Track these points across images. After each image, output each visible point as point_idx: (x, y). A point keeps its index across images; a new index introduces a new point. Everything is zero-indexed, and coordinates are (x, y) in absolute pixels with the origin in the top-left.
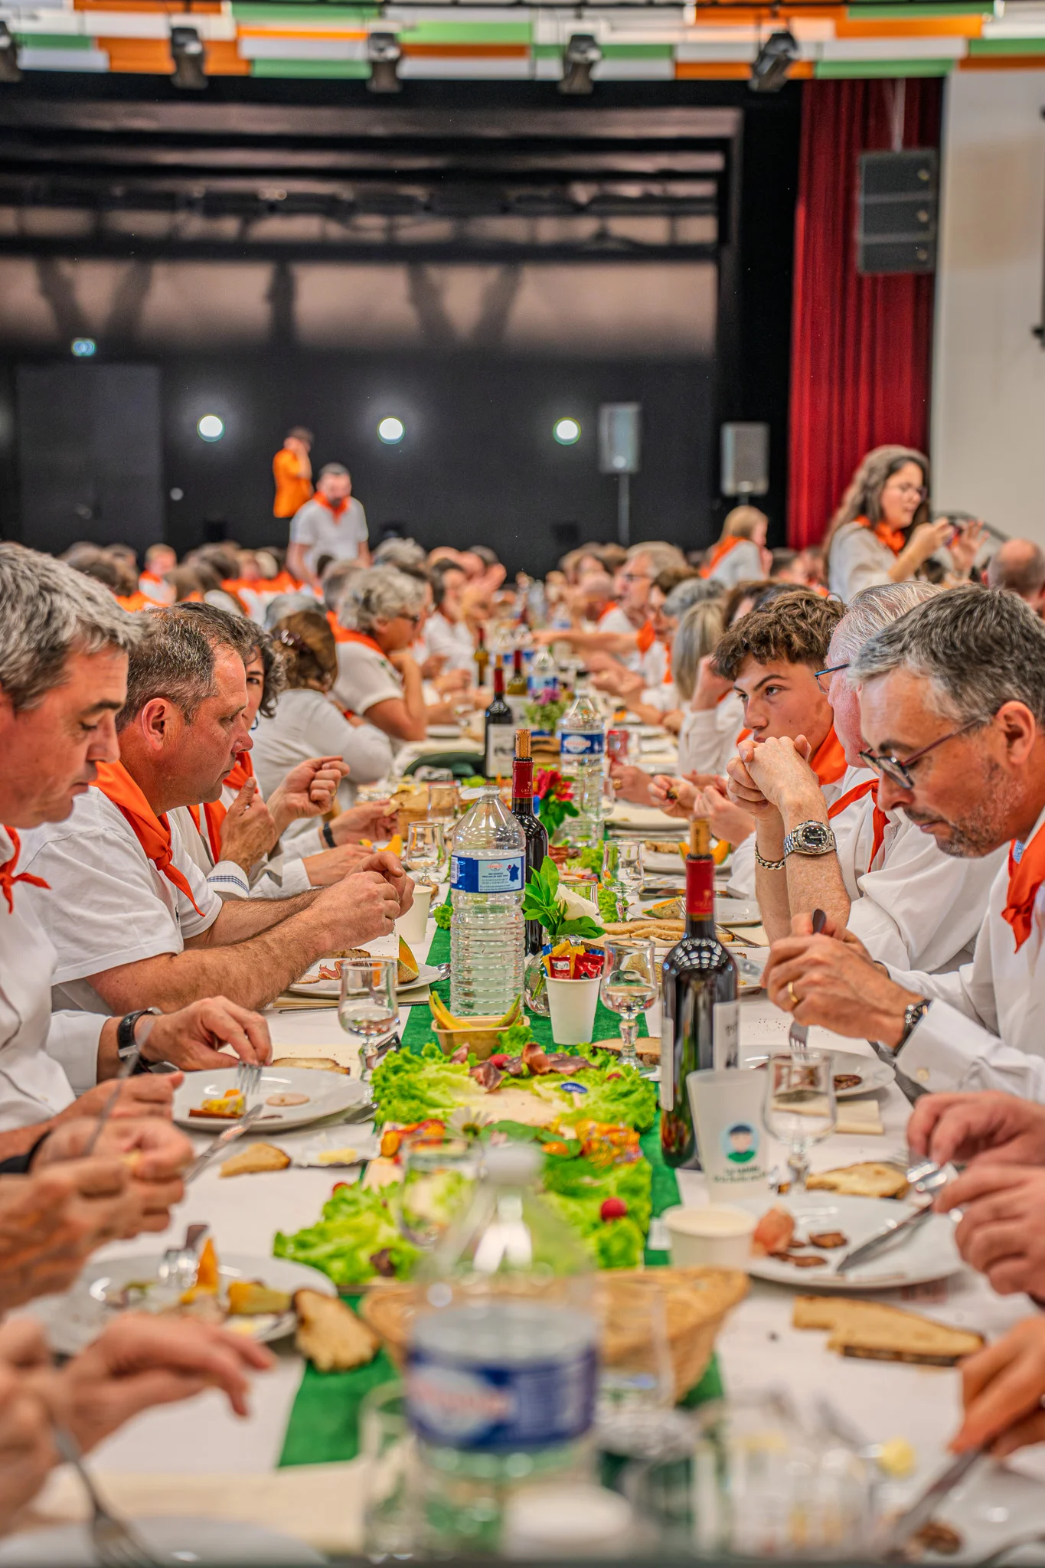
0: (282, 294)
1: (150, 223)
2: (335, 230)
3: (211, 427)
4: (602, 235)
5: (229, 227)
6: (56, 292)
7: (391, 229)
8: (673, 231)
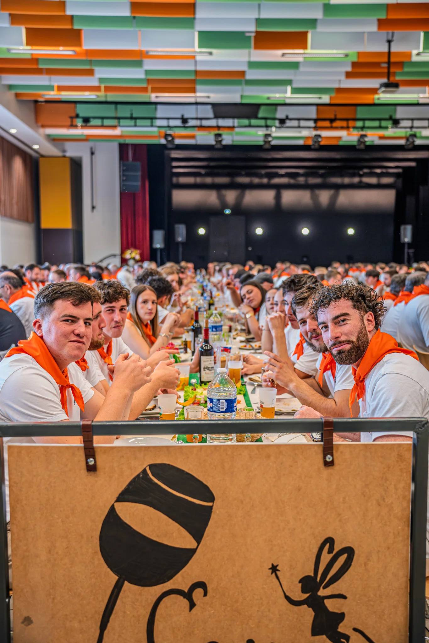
0: (278, 197)
1: (245, 180)
2: (292, 181)
3: (259, 231)
4: (361, 182)
5: (265, 181)
6: (221, 198)
7: (306, 181)
8: (379, 181)
